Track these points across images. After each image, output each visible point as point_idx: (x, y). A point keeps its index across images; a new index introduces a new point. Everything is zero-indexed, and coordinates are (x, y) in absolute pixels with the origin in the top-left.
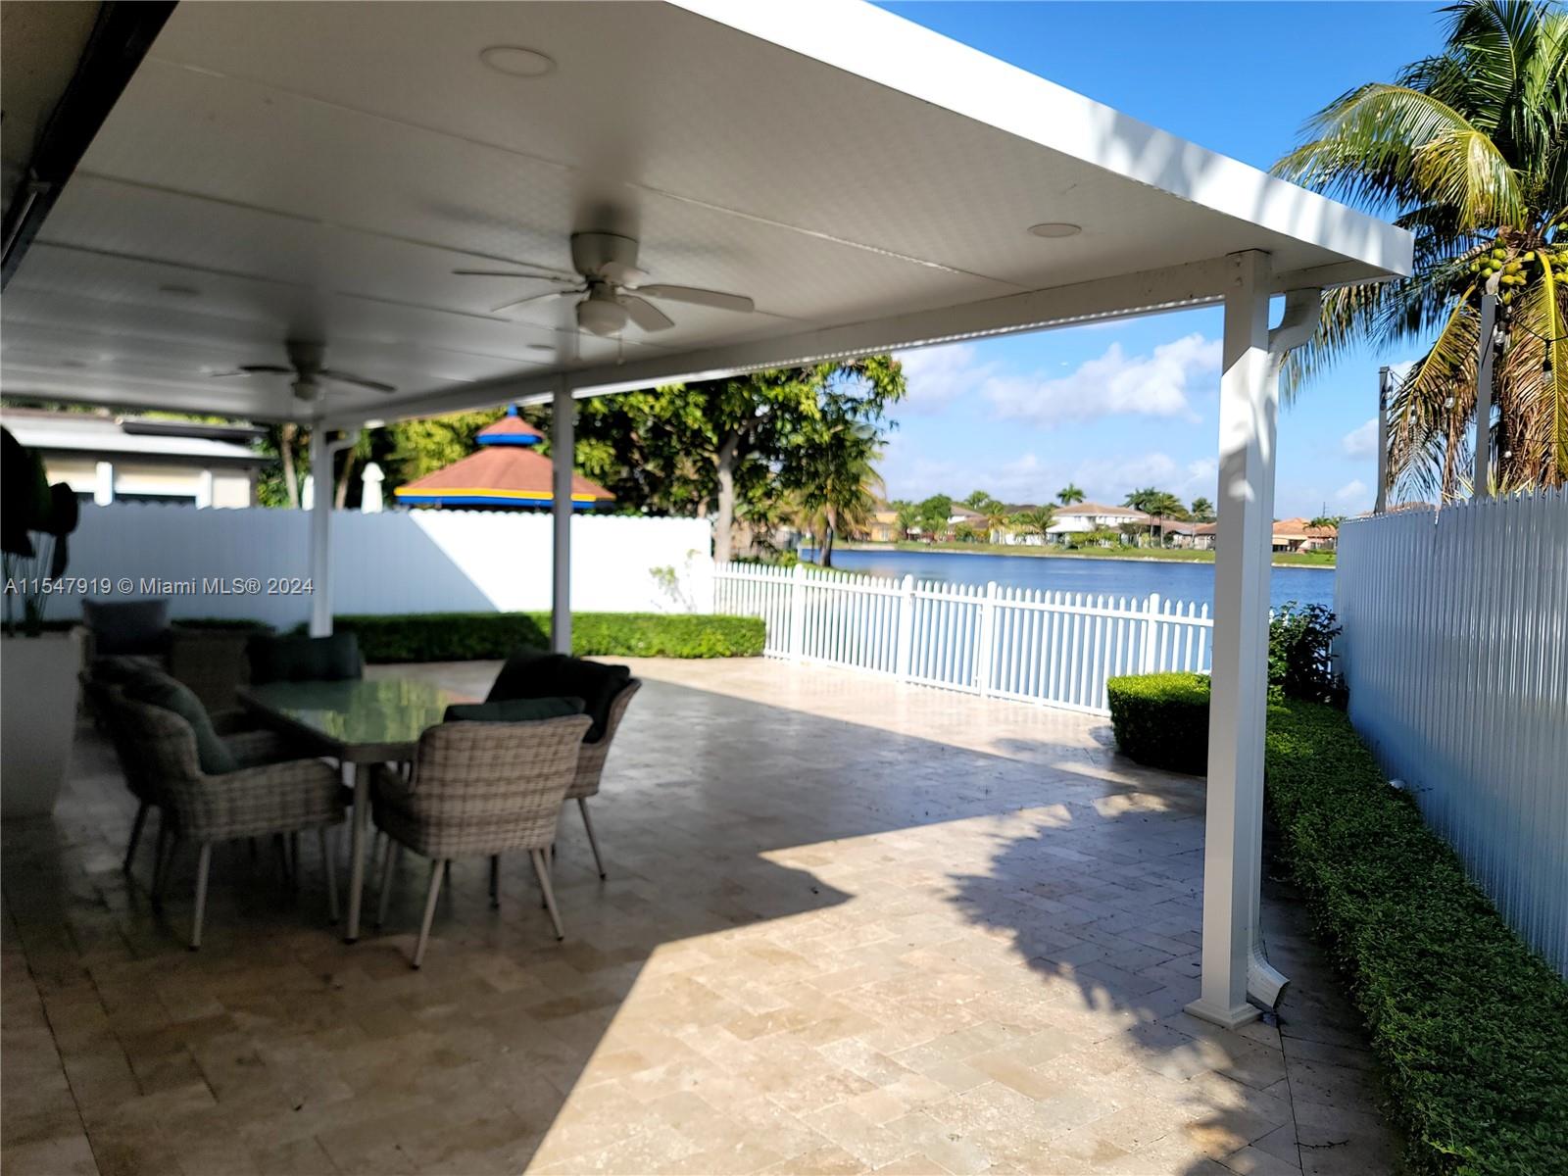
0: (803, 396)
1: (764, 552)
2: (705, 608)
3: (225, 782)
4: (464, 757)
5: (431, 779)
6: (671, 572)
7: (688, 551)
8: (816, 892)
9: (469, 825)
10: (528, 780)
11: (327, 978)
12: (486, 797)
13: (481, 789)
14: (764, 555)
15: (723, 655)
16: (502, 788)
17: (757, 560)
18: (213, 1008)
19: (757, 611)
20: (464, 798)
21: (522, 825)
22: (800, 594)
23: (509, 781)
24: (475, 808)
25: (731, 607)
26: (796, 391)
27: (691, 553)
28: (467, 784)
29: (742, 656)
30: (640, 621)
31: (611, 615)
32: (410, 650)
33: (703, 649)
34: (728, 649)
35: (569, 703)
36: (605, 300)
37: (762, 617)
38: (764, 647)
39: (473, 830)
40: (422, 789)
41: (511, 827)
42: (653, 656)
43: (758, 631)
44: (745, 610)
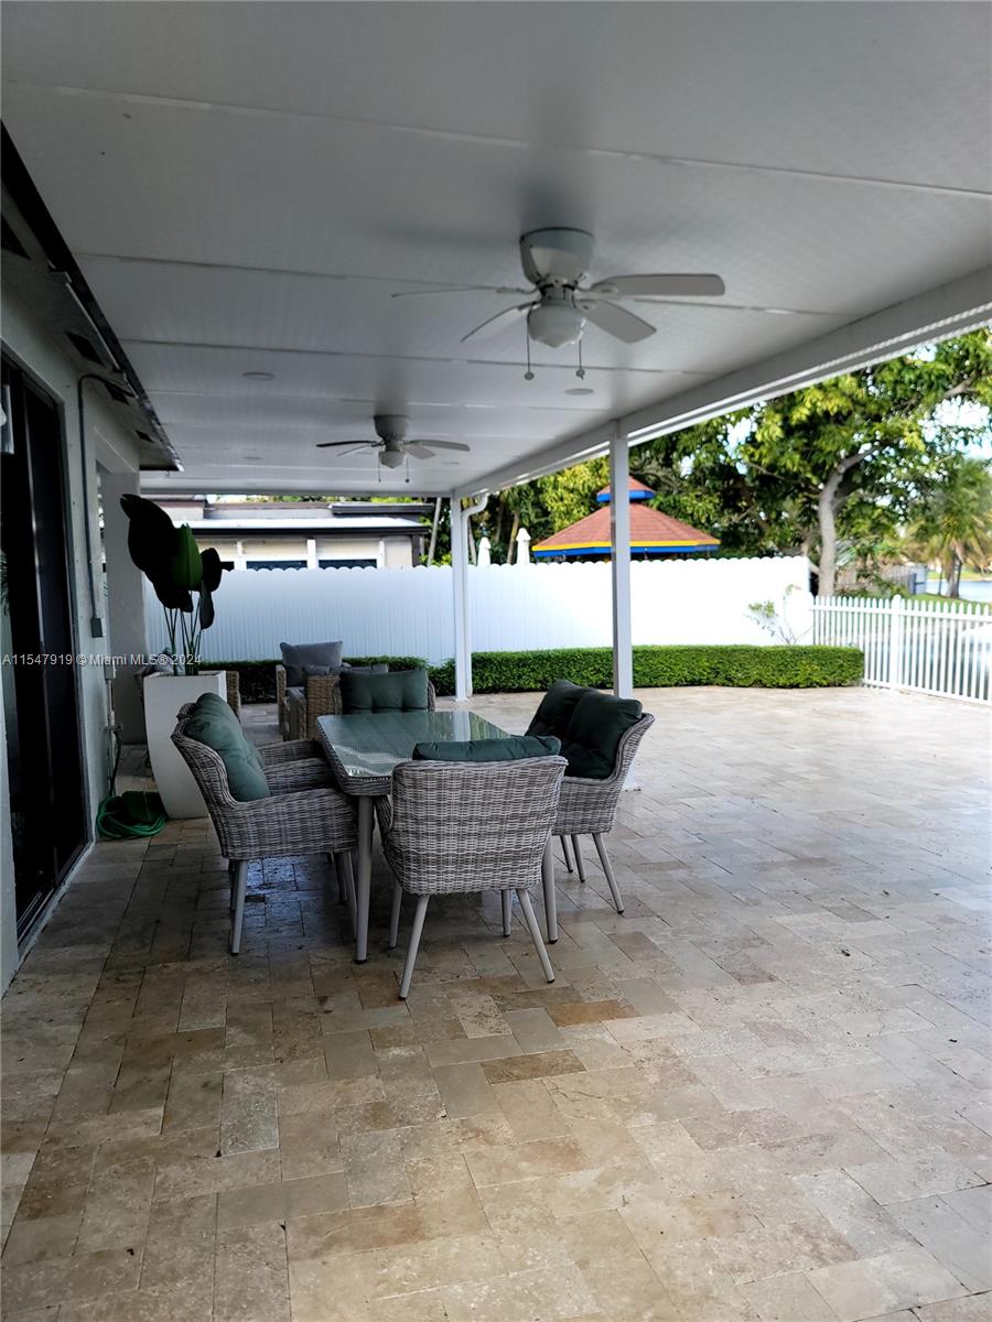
0: (906, 429)
1: (870, 583)
2: (805, 641)
3: (251, 808)
4: (432, 796)
5: (405, 816)
6: (770, 608)
7: (788, 585)
8: (848, 955)
9: (447, 862)
10: (502, 821)
11: (323, 1000)
12: (460, 836)
13: (455, 829)
14: (873, 588)
15: (821, 686)
16: (475, 828)
17: (864, 593)
18: (217, 1021)
19: (855, 641)
20: (438, 836)
21: (503, 865)
22: (897, 624)
23: (481, 821)
24: (450, 846)
25: (830, 639)
26: (899, 425)
27: (790, 588)
28: (439, 823)
29: (840, 685)
30: (737, 653)
31: (711, 648)
32: (536, 681)
33: (798, 679)
34: (825, 679)
35: (543, 743)
36: (557, 305)
37: (861, 649)
38: (863, 676)
39: (451, 868)
40: (400, 825)
41: (489, 866)
42: (750, 686)
43: (856, 661)
44: (842, 642)
